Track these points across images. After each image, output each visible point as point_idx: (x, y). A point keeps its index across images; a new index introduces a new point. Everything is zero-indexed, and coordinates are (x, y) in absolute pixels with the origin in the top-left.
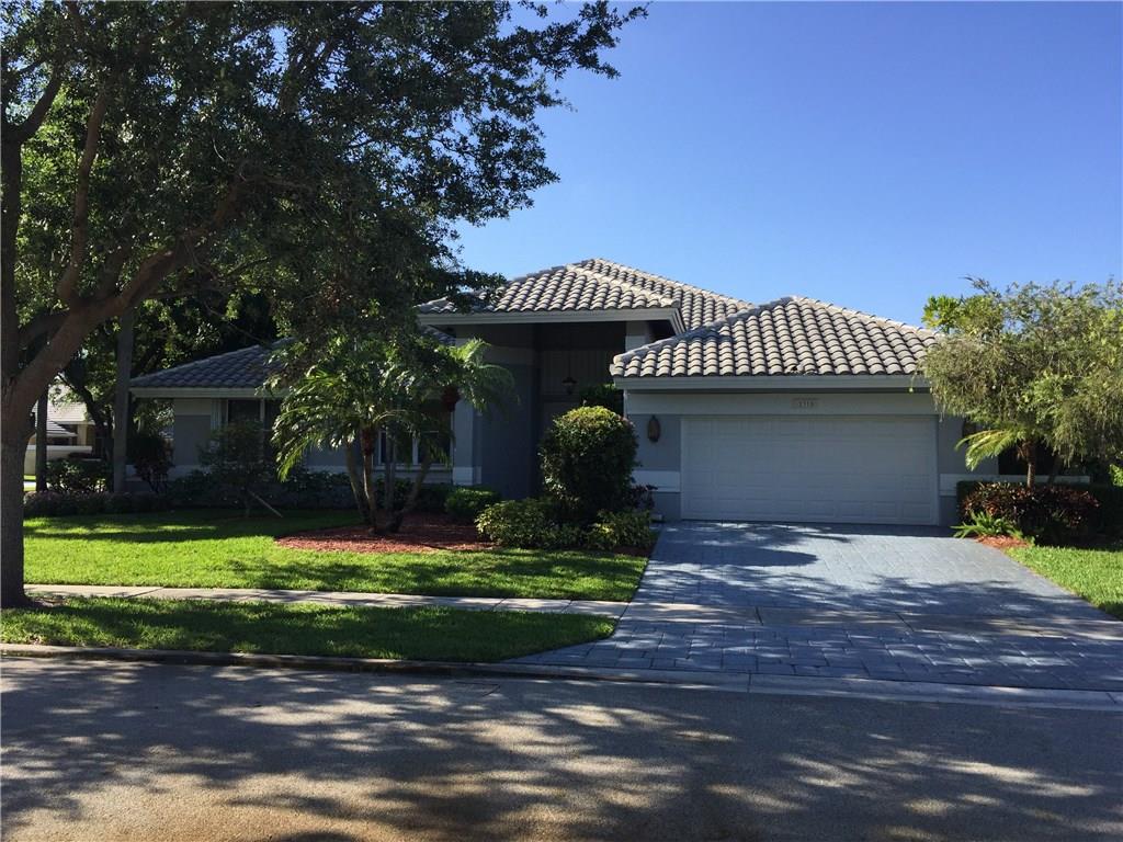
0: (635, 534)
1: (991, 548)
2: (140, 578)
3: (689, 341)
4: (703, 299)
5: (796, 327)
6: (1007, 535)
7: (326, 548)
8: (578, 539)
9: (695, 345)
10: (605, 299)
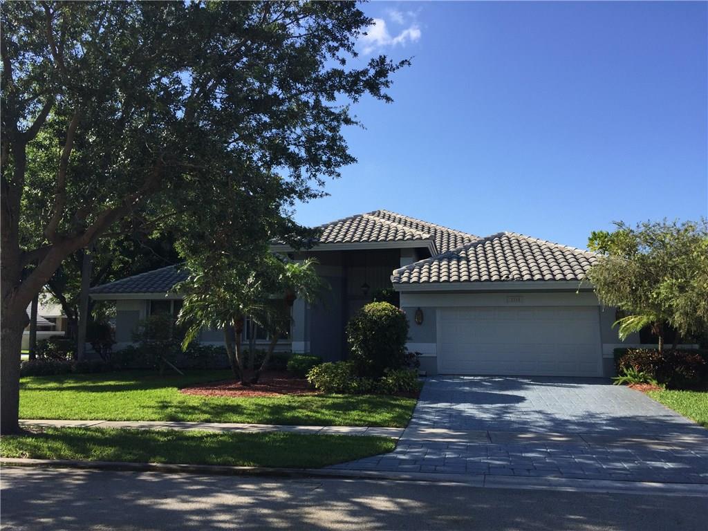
0: (408, 385)
1: (639, 392)
2: (92, 415)
3: (440, 260)
4: (449, 234)
5: (508, 251)
6: (648, 383)
7: (211, 394)
8: (372, 387)
9: (444, 263)
10: (387, 234)
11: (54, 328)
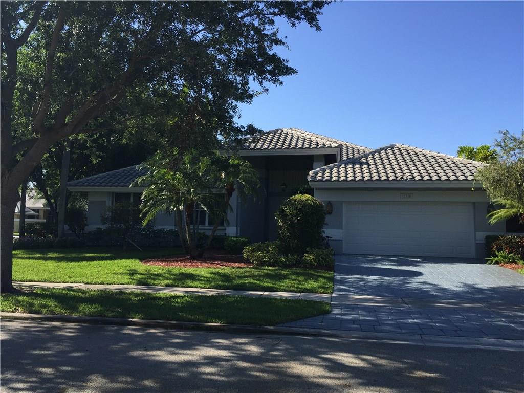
0: (325, 260)
1: (509, 269)
2: (72, 279)
3: (346, 164)
4: (347, 147)
5: (399, 158)
6: (516, 263)
7: (167, 265)
8: (296, 262)
9: (349, 166)
10: (304, 144)
11: (38, 217)
